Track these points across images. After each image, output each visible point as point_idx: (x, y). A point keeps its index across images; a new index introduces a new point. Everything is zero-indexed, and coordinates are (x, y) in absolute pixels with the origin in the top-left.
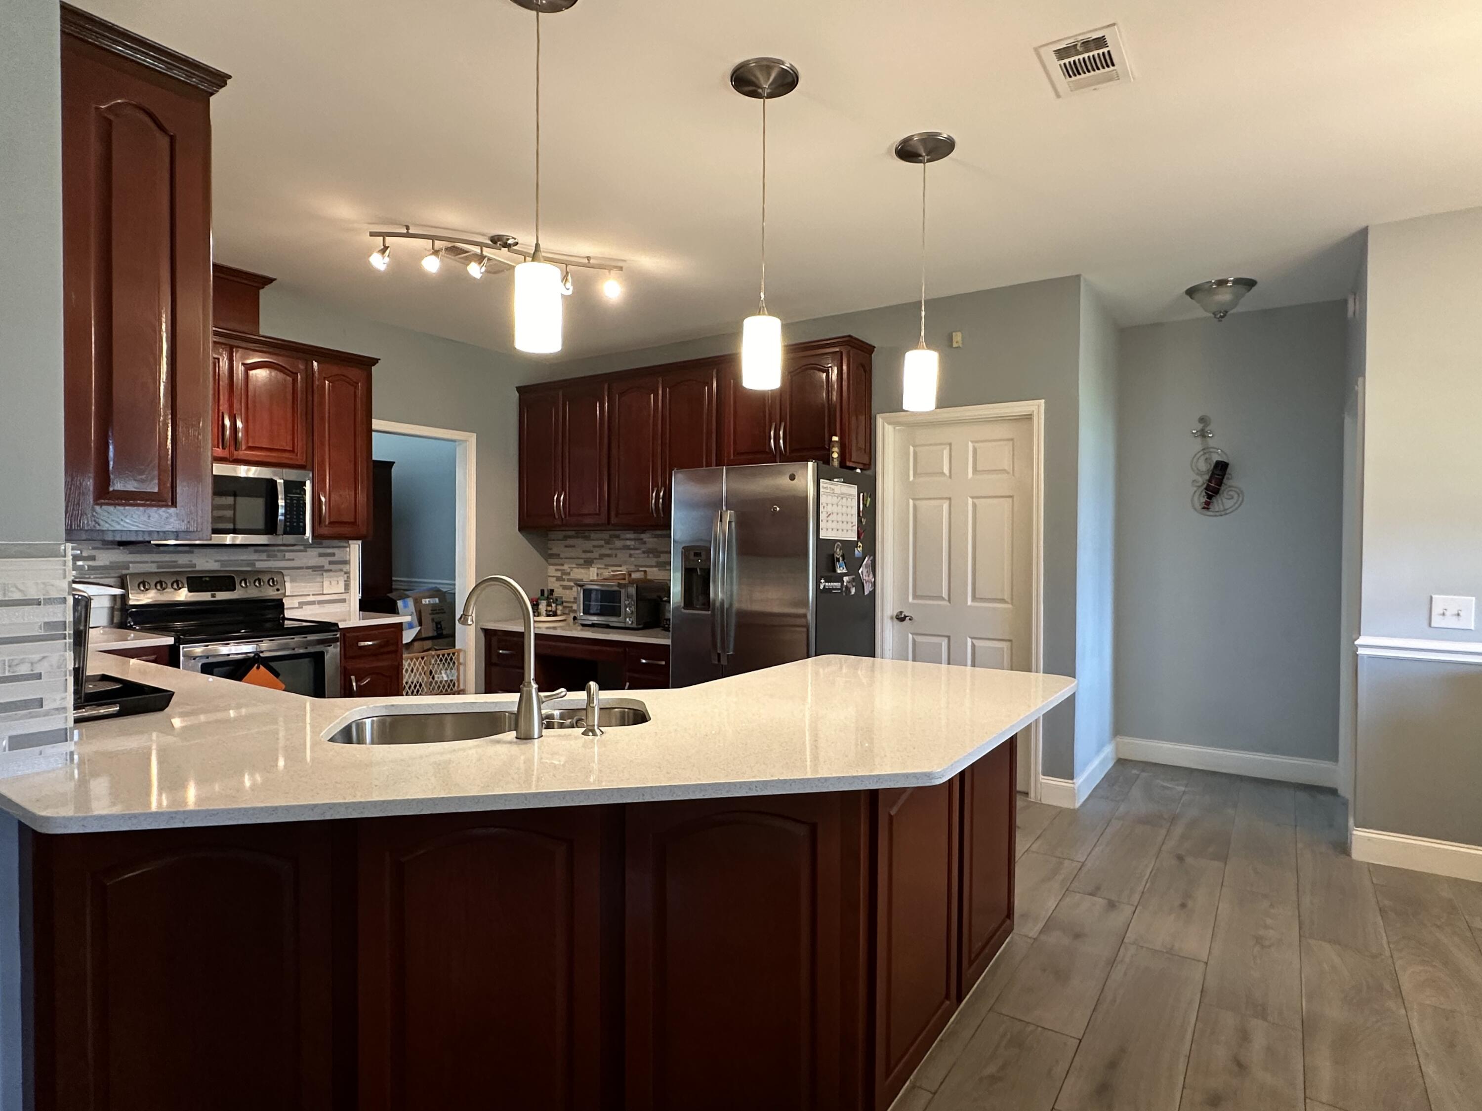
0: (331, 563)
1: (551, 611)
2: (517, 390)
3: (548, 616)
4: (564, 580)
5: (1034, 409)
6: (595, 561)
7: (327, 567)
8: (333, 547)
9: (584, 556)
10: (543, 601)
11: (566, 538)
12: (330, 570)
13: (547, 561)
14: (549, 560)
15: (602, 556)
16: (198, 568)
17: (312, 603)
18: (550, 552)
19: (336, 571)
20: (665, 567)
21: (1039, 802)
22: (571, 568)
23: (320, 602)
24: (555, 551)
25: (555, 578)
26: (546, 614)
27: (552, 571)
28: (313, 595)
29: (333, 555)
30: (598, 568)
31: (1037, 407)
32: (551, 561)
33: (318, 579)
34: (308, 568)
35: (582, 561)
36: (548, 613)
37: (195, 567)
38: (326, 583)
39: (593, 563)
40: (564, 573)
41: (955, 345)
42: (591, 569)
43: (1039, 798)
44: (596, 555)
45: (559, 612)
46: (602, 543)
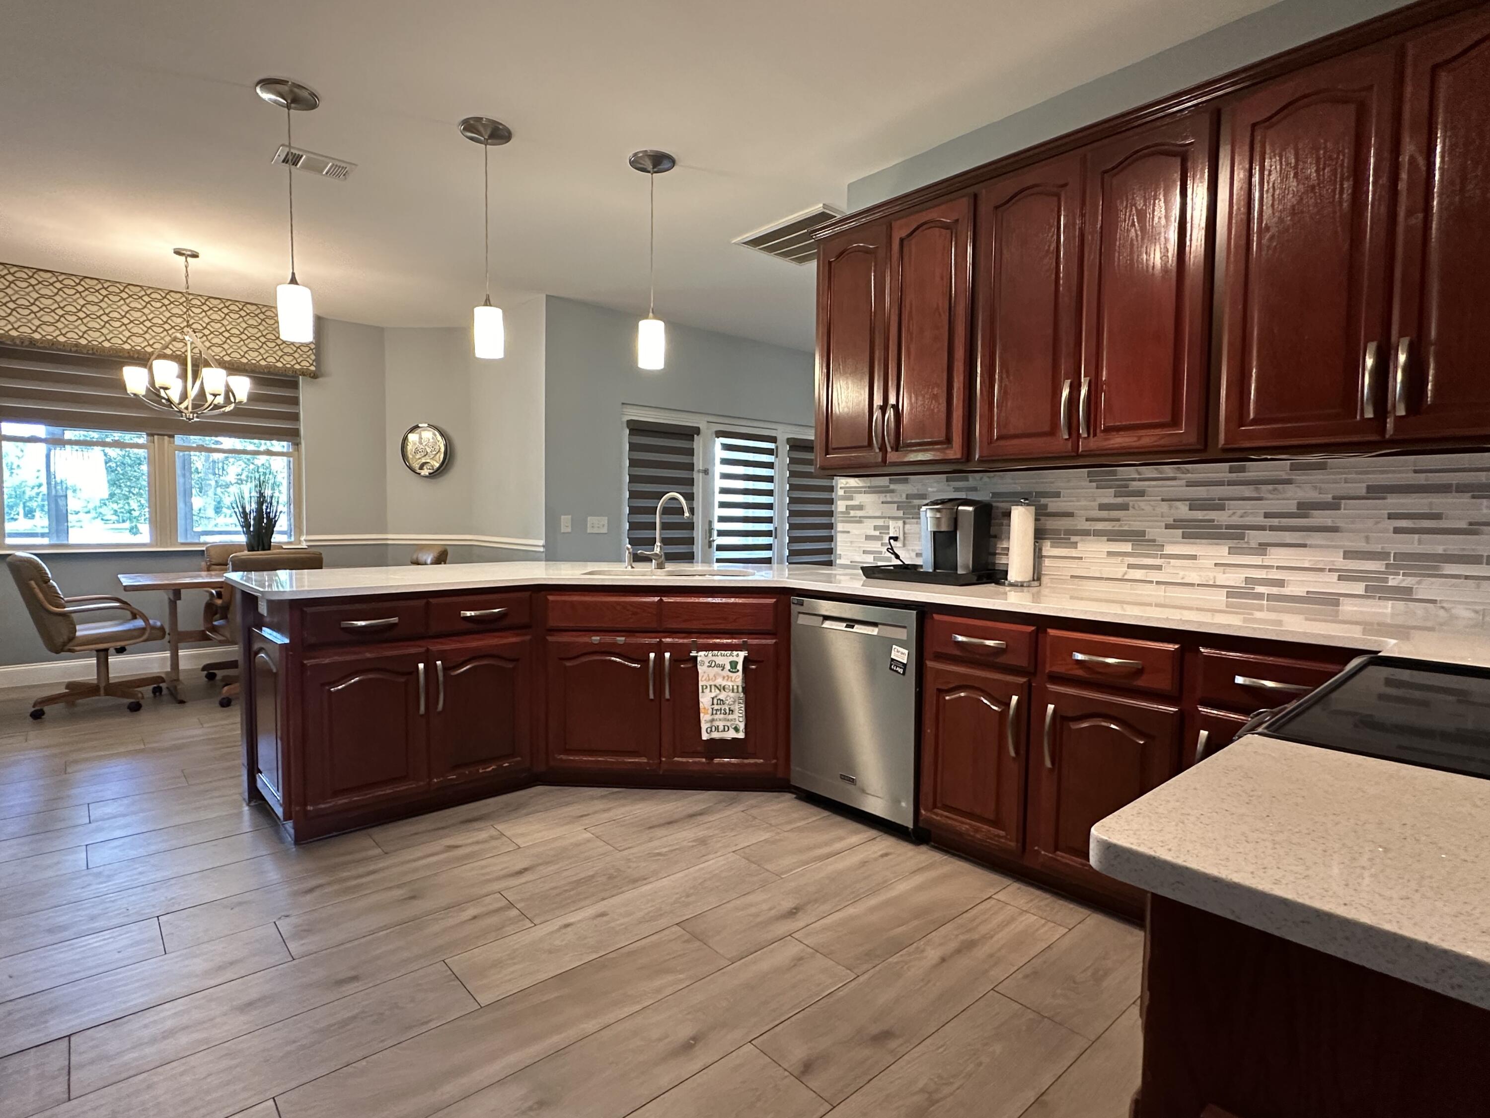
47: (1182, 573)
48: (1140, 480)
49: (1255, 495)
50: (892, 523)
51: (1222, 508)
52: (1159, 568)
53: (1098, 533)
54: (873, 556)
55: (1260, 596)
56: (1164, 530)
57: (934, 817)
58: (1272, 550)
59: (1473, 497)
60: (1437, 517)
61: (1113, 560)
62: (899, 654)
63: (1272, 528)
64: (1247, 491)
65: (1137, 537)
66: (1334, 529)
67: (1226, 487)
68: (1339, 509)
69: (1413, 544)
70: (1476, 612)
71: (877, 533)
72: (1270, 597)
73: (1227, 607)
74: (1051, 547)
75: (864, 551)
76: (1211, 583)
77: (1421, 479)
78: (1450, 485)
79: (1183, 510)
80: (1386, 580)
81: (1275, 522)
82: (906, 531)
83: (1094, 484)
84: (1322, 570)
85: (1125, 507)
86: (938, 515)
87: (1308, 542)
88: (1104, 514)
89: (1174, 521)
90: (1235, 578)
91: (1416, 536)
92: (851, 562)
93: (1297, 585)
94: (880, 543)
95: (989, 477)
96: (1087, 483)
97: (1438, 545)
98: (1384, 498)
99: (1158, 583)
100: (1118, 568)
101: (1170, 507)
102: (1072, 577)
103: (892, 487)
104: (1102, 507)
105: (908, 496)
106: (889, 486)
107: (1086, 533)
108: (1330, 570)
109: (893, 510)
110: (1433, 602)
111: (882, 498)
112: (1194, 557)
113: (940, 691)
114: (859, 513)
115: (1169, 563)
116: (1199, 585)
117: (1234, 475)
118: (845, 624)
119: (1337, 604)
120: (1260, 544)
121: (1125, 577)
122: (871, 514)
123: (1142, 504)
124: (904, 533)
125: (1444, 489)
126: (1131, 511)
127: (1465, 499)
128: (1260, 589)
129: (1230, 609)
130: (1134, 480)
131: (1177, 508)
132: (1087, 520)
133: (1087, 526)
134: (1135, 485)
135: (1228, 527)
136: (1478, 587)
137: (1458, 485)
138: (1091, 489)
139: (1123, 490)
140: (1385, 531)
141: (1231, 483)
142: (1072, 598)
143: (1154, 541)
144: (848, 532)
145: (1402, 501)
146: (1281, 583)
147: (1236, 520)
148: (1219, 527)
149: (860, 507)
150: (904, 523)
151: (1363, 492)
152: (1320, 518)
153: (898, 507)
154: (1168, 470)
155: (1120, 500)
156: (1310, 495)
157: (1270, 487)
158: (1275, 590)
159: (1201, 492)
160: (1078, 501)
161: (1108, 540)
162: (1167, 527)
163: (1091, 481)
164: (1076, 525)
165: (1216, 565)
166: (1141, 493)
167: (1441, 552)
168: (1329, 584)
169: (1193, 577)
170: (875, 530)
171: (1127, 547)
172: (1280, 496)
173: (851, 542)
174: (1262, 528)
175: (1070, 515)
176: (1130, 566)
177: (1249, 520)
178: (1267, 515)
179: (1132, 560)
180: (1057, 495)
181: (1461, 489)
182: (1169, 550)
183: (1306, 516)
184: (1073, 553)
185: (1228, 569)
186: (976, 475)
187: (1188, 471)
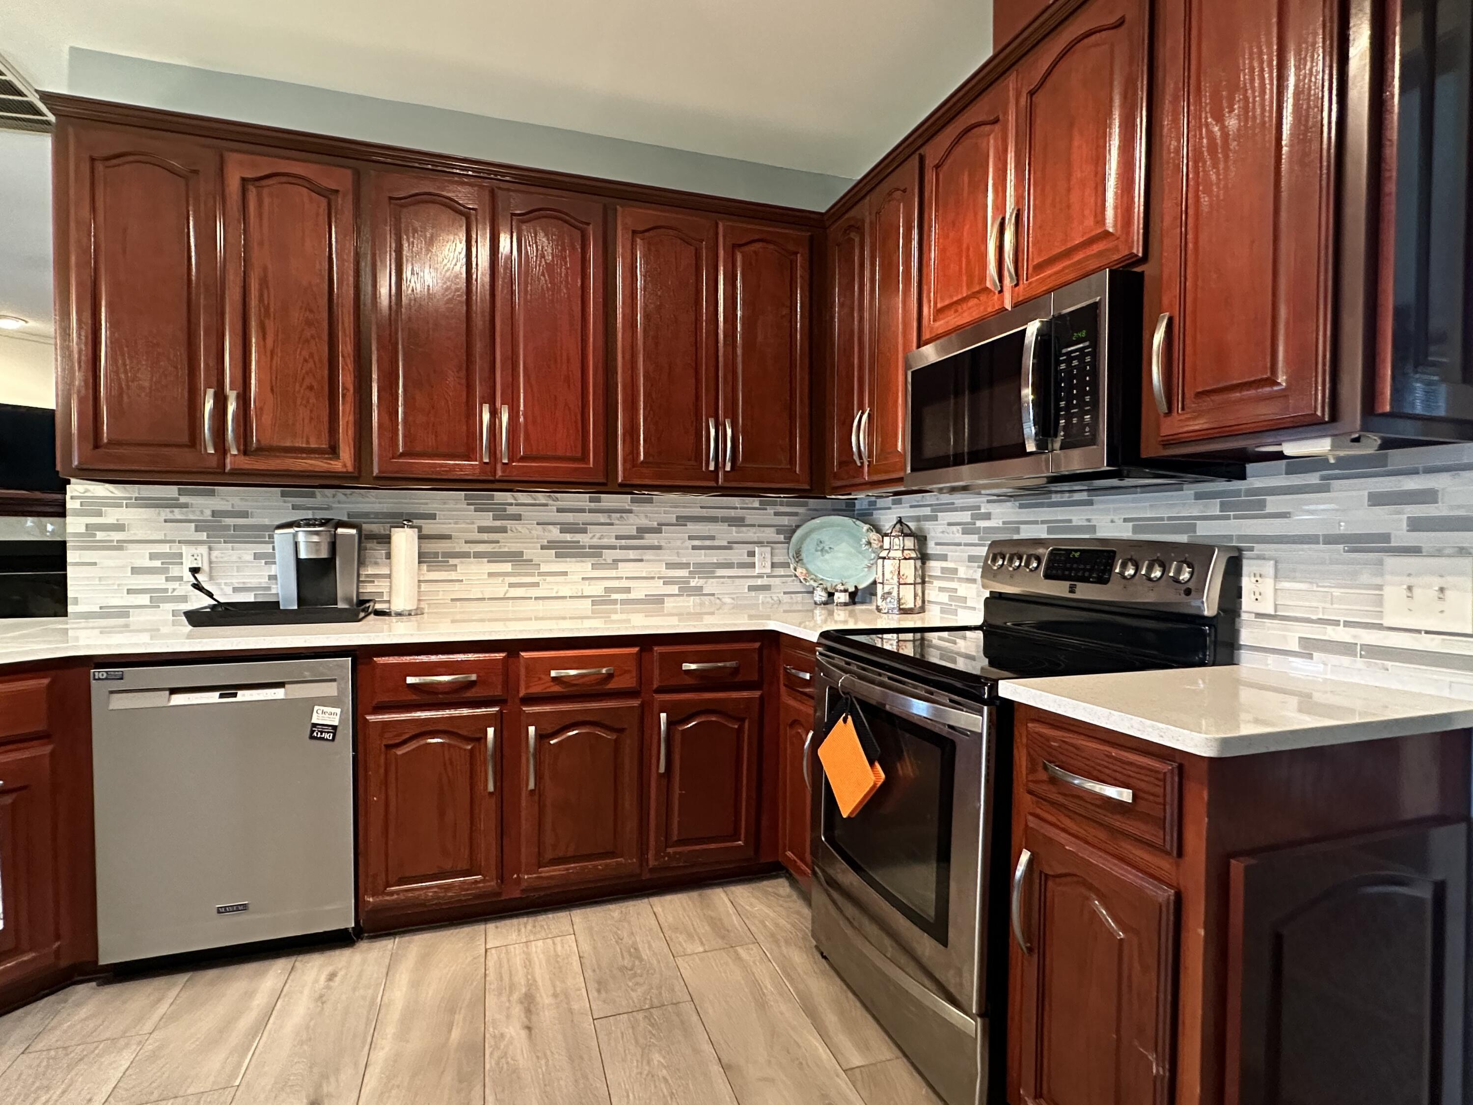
0: (1415, 525)
7: (1402, 536)
8: (1431, 470)
12: (1415, 551)
16: (1100, 534)
17: (1347, 649)
19: (1438, 553)
23: (1373, 652)
28: (1347, 624)
29: (1429, 496)
33: (1365, 578)
34: (1331, 540)
37: (1095, 532)
38: (1394, 593)
47: (556, 588)
48: (517, 505)
49: (608, 521)
50: (185, 549)
51: (584, 531)
52: (536, 585)
53: (478, 555)
54: (148, 596)
55: (615, 602)
56: (540, 551)
57: (388, 898)
58: (621, 565)
59: (729, 526)
60: (712, 538)
61: (493, 580)
62: (327, 715)
63: (622, 548)
64: (602, 518)
65: (515, 557)
66: (659, 548)
67: (587, 514)
68: (661, 533)
69: (702, 557)
70: (733, 599)
71: (157, 563)
72: (624, 602)
73: (592, 613)
74: (428, 571)
75: (128, 590)
76: (580, 594)
77: (704, 513)
78: (717, 517)
79: (555, 533)
80: (689, 582)
81: (623, 542)
82: (213, 559)
83: (472, 507)
84: (653, 578)
85: (504, 530)
86: (315, 539)
87: (644, 558)
88: (485, 536)
89: (548, 542)
90: (597, 589)
91: (703, 551)
92: (101, 608)
93: (640, 591)
94: (163, 577)
95: (345, 495)
96: (465, 506)
97: (714, 557)
98: (686, 525)
99: (536, 598)
100: (499, 588)
101: (544, 530)
102: (452, 600)
103: (183, 499)
104: (481, 530)
105: (214, 514)
106: (178, 499)
107: (465, 555)
108: (659, 578)
109: (189, 531)
110: (713, 595)
111: (166, 513)
112: (565, 574)
113: (389, 747)
114: (116, 536)
115: (545, 580)
116: (570, 597)
117: (593, 504)
118: (217, 694)
119: (662, 602)
120: (614, 560)
121: (507, 596)
122: (140, 535)
123: (519, 528)
124: (210, 562)
125: (714, 520)
126: (510, 533)
127: (725, 527)
128: (614, 596)
129: (595, 614)
130: (511, 504)
131: (550, 531)
132: (466, 542)
133: (466, 548)
134: (511, 510)
135: (590, 547)
136: (733, 582)
137: (722, 517)
138: (470, 511)
139: (500, 513)
140: (687, 548)
141: (591, 511)
142: (453, 621)
143: (531, 561)
144: (95, 564)
145: (697, 527)
146: (628, 590)
147: (595, 541)
148: (584, 547)
149: (119, 527)
150: (210, 549)
151: (674, 521)
152: (651, 539)
153: (196, 526)
154: (541, 498)
155: (498, 523)
156: (644, 522)
157: (618, 515)
158: (624, 596)
159: (569, 517)
160: (456, 523)
161: (489, 562)
162: (543, 548)
163: (468, 504)
164: (454, 547)
165: (583, 579)
166: (518, 517)
167: (715, 561)
168: (657, 588)
169: (565, 591)
170: (151, 559)
171: (507, 567)
172: (625, 522)
173: (100, 579)
174: (614, 548)
175: (448, 537)
176: (511, 585)
177: (605, 541)
178: (618, 537)
179: (513, 580)
180: (433, 517)
181: (724, 520)
182: (544, 568)
183: (642, 538)
184: (453, 576)
185: (593, 582)
186: (327, 491)
187: (557, 499)
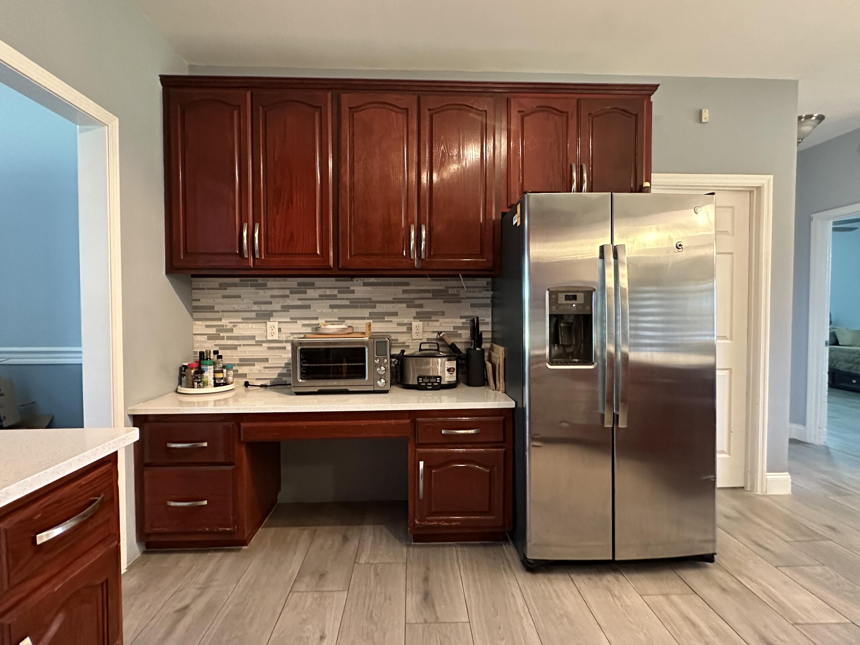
1: (222, 378)
2: (161, 80)
3: (216, 385)
4: (223, 338)
5: (765, 183)
6: (274, 314)
9: (256, 308)
10: (209, 367)
11: (223, 287)
13: (192, 316)
14: (194, 314)
15: (286, 308)
18: (195, 304)
20: (384, 318)
21: (765, 494)
22: (235, 325)
24: (203, 303)
25: (206, 337)
26: (215, 382)
27: (199, 327)
30: (279, 322)
31: (767, 181)
32: (197, 315)
35: (253, 315)
36: (217, 382)
39: (272, 316)
40: (221, 329)
41: (703, 120)
42: (269, 324)
43: (765, 491)
44: (276, 306)
45: (230, 379)
46: (287, 292)
